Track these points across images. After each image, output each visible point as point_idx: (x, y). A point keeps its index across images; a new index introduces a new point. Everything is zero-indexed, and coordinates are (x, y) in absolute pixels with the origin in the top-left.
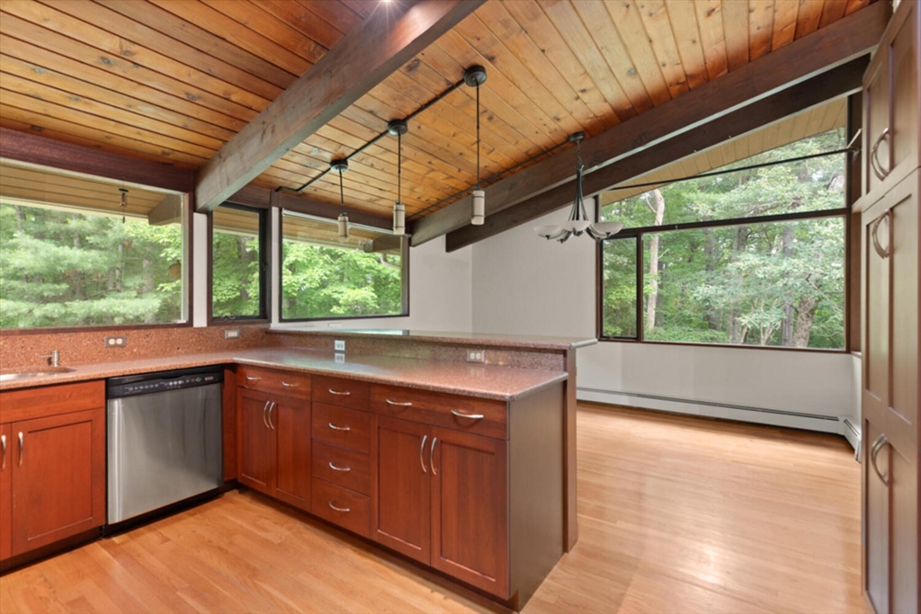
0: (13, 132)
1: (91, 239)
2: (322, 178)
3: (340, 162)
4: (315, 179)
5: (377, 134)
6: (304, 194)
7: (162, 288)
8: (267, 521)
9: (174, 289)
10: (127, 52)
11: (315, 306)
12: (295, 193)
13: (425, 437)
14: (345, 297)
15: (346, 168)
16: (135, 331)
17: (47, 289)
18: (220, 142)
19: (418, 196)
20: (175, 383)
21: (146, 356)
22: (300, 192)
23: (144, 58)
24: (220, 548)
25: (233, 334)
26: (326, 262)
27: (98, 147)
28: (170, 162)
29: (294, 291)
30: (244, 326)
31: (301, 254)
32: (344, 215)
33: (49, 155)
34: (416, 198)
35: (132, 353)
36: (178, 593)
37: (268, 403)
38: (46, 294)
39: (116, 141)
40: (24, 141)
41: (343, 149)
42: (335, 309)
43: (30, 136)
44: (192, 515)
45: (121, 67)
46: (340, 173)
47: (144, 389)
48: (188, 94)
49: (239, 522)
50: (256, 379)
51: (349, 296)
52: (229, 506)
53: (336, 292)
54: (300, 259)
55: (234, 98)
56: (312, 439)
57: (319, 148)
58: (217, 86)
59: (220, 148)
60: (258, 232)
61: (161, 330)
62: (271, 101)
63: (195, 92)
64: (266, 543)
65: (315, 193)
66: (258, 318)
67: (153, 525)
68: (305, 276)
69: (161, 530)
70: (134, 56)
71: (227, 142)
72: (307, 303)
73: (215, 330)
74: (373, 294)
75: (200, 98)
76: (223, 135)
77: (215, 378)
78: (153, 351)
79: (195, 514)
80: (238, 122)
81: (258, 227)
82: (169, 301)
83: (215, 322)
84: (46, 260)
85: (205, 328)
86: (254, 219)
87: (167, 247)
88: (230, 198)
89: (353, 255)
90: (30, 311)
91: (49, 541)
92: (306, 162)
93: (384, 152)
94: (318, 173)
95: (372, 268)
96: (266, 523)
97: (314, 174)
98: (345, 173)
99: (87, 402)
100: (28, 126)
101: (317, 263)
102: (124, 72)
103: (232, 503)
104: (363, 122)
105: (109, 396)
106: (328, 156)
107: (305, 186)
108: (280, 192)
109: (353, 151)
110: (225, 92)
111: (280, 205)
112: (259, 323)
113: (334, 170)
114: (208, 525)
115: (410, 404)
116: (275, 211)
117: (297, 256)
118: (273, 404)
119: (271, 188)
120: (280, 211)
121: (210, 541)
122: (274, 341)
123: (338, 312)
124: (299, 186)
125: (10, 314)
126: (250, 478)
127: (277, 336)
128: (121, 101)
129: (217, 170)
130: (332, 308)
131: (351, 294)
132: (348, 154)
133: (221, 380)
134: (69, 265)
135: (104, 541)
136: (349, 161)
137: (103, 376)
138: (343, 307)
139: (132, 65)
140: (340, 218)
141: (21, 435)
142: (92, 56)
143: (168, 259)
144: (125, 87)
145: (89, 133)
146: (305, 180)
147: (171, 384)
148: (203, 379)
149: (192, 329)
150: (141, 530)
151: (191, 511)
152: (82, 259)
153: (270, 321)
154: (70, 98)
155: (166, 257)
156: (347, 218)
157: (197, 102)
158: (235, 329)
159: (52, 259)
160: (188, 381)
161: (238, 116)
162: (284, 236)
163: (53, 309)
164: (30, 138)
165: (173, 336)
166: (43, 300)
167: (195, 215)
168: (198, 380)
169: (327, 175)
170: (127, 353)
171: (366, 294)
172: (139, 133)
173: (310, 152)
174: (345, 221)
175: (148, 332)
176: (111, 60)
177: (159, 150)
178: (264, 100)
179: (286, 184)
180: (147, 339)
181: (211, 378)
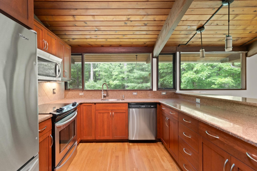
0: (117, 47)
1: (147, 69)
2: (194, 37)
3: (201, 28)
4: (191, 38)
5: (216, 9)
6: (189, 45)
7: (160, 80)
8: (166, 158)
9: (163, 80)
10: (129, 19)
11: (205, 85)
12: (185, 45)
13: (227, 160)
14: (218, 81)
15: (204, 30)
16: (139, 91)
17: (139, 81)
18: (157, 35)
19: (250, 31)
20: (143, 106)
21: (141, 98)
22: (187, 45)
23: (133, 18)
24: (149, 160)
25: (164, 93)
26: (209, 69)
27: (131, 46)
28: (146, 45)
29: (196, 80)
30: (167, 91)
31: (199, 67)
32: (202, 49)
33: (123, 51)
34: (248, 33)
35: (138, 97)
36: (134, 168)
37: (167, 118)
38: (139, 82)
39: (134, 43)
40: (119, 49)
41: (200, 22)
42: (213, 86)
43: (120, 47)
44: (147, 145)
45: (129, 23)
46: (201, 32)
47: (136, 107)
48: (144, 24)
49: (158, 154)
50: (164, 109)
51: (219, 81)
52: (157, 147)
53: (214, 80)
54: (198, 69)
55: (156, 19)
56: (178, 136)
57: (190, 26)
58: (151, 18)
59: (157, 37)
60: (172, 61)
61: (145, 91)
62: (168, 15)
63: (146, 22)
64: (162, 166)
65: (193, 43)
66: (172, 88)
67: (138, 144)
68: (201, 75)
69: (139, 146)
70: (130, 19)
71: (158, 34)
72: (202, 84)
73: (159, 92)
74: (232, 80)
75: (148, 24)
76: (157, 33)
77: (154, 106)
78: (143, 97)
79: (148, 145)
80: (160, 27)
81: (172, 60)
82: (162, 83)
83: (159, 89)
84: (139, 75)
85: (156, 91)
86: (171, 57)
87: (161, 69)
88: (161, 52)
89: (222, 65)
90: (137, 85)
91: (118, 139)
92: (186, 33)
93: (223, 16)
94: (192, 35)
95: (233, 70)
96: (165, 159)
97: (191, 36)
98: (203, 32)
99: (124, 108)
100: (119, 45)
101: (205, 69)
102: (130, 24)
103: (159, 146)
104: (208, 7)
105: (129, 107)
106: (195, 28)
107: (188, 42)
108: (180, 46)
109: (206, 21)
110: (153, 19)
111: (180, 51)
112: (172, 90)
113: (199, 32)
114: (149, 150)
115: (218, 138)
116: (178, 53)
117: (197, 68)
118: (168, 118)
119: (176, 46)
120: (180, 53)
121: (148, 156)
122: (176, 97)
123: (215, 87)
124: (186, 42)
125: (134, 86)
126: (163, 140)
127: (178, 95)
128: (131, 33)
129: (157, 44)
130: (212, 86)
131: (220, 80)
132: (204, 23)
133: (156, 107)
134: (143, 75)
135: (128, 143)
136: (205, 27)
137: (127, 102)
138: (217, 85)
139: (130, 22)
140: (200, 50)
141: (113, 113)
142: (122, 23)
143: (161, 73)
144: (131, 28)
145: (129, 43)
146: (188, 40)
147: (142, 106)
148: (151, 106)
149: (152, 91)
150: (136, 144)
151: (148, 144)
152: (145, 74)
153: (176, 90)
154: (123, 36)
155: (160, 72)
156: (204, 50)
157: (147, 25)
158: (165, 92)
159: (140, 74)
160: (146, 106)
161: (159, 25)
162: (181, 61)
163: (140, 85)
164: (120, 48)
165: (148, 93)
166: (139, 83)
167: (153, 59)
168: (149, 106)
169: (196, 35)
170: (137, 97)
171: (228, 80)
172: (138, 40)
173: (187, 29)
174: (203, 51)
175: (142, 91)
176: (126, 22)
177: (143, 43)
178: (165, 16)
179: (181, 43)
180: (142, 93)
181: (153, 106)
